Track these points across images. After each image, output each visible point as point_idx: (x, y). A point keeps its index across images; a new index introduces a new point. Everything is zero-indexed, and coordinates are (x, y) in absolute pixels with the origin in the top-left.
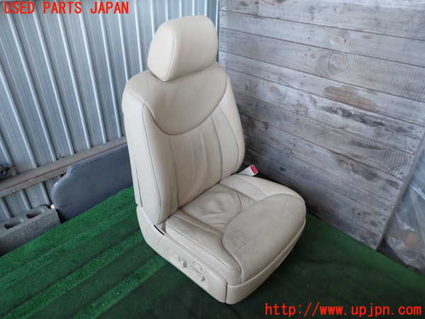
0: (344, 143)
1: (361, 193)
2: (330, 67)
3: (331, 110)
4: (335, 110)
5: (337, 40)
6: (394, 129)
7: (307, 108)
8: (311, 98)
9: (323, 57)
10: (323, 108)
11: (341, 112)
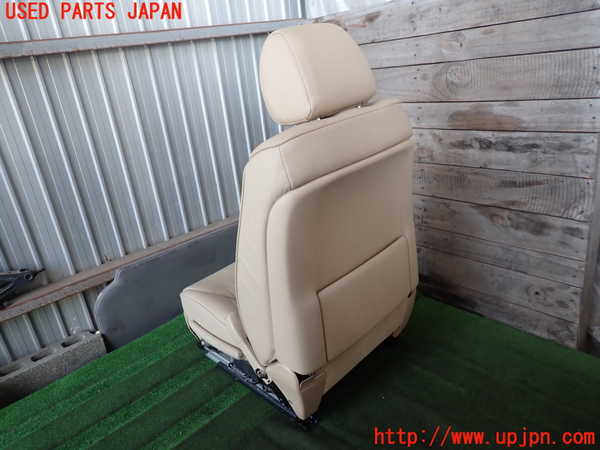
0: (491, 188)
1: (531, 260)
2: (450, 85)
3: (463, 145)
4: (469, 143)
5: (451, 47)
6: (554, 149)
7: (432, 151)
8: (434, 135)
9: (438, 75)
10: (453, 145)
11: (476, 145)
